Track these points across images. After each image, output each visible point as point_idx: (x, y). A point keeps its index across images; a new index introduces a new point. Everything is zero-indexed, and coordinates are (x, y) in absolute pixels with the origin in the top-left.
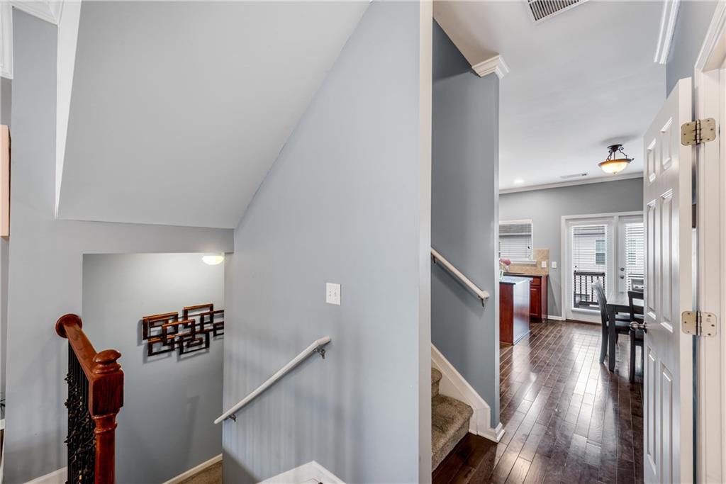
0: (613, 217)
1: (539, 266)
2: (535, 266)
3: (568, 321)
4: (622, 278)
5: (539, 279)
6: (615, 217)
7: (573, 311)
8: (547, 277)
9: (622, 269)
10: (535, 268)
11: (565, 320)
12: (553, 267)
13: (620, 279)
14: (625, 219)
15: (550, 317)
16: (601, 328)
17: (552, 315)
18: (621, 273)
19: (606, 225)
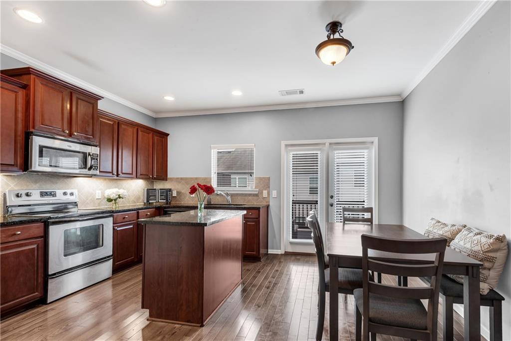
0: (325, 144)
1: (260, 196)
2: (256, 195)
3: (287, 254)
4: (332, 205)
5: (257, 211)
6: (326, 144)
7: (291, 243)
8: (268, 207)
9: (332, 197)
10: (257, 198)
11: (283, 253)
12: (274, 196)
13: (330, 207)
14: (335, 147)
15: (270, 251)
16: (316, 259)
17: (273, 249)
18: (331, 201)
19: (319, 152)
